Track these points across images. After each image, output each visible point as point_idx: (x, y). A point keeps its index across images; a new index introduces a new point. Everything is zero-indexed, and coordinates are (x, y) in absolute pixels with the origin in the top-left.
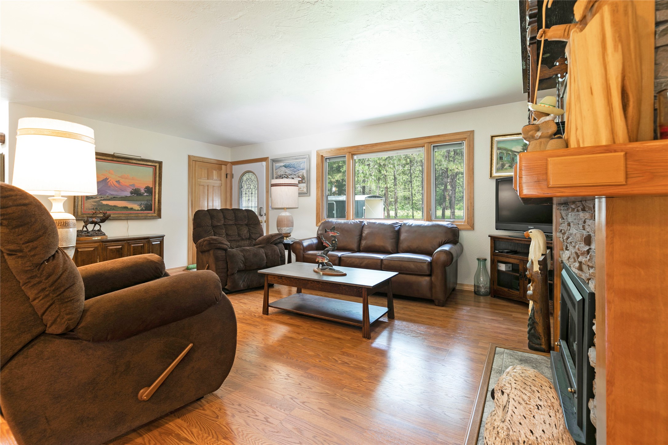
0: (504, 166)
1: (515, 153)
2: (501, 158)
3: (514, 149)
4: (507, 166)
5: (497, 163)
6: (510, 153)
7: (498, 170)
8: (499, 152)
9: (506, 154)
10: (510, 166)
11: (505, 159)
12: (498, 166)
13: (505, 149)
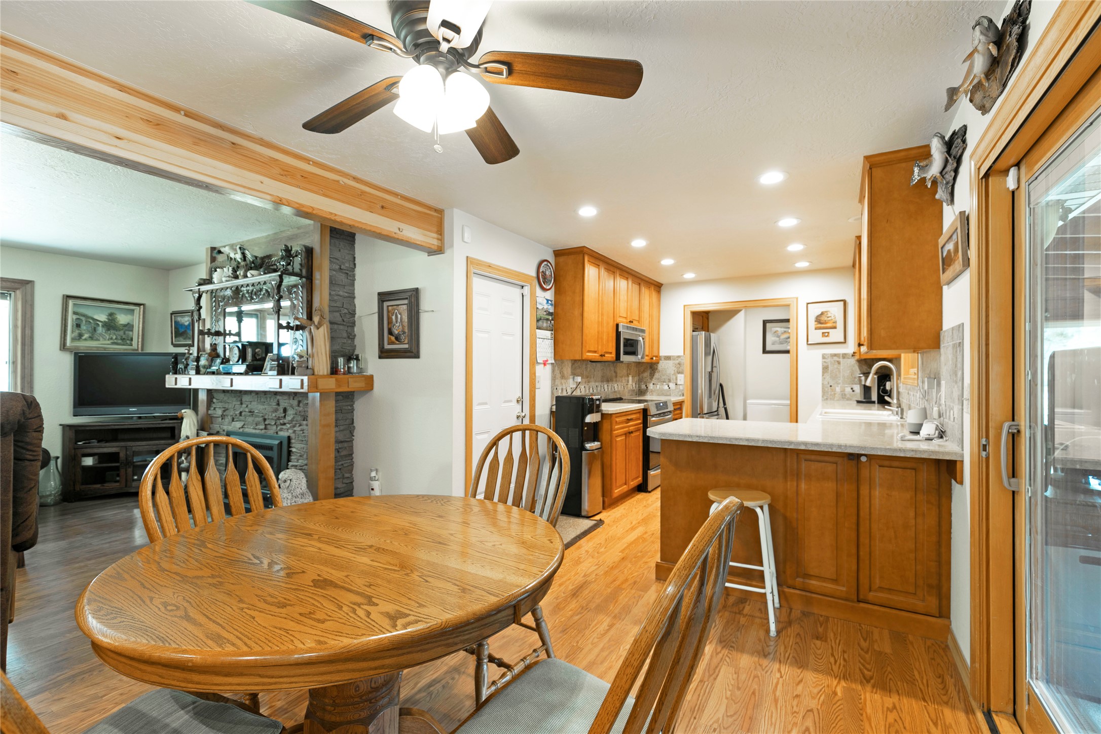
0: (83, 336)
1: (98, 322)
2: (78, 326)
3: (96, 317)
4: (86, 336)
5: (73, 332)
6: (91, 321)
7: (73, 339)
8: (75, 317)
9: (86, 321)
10: (90, 337)
11: (83, 327)
12: (73, 335)
13: (84, 315)
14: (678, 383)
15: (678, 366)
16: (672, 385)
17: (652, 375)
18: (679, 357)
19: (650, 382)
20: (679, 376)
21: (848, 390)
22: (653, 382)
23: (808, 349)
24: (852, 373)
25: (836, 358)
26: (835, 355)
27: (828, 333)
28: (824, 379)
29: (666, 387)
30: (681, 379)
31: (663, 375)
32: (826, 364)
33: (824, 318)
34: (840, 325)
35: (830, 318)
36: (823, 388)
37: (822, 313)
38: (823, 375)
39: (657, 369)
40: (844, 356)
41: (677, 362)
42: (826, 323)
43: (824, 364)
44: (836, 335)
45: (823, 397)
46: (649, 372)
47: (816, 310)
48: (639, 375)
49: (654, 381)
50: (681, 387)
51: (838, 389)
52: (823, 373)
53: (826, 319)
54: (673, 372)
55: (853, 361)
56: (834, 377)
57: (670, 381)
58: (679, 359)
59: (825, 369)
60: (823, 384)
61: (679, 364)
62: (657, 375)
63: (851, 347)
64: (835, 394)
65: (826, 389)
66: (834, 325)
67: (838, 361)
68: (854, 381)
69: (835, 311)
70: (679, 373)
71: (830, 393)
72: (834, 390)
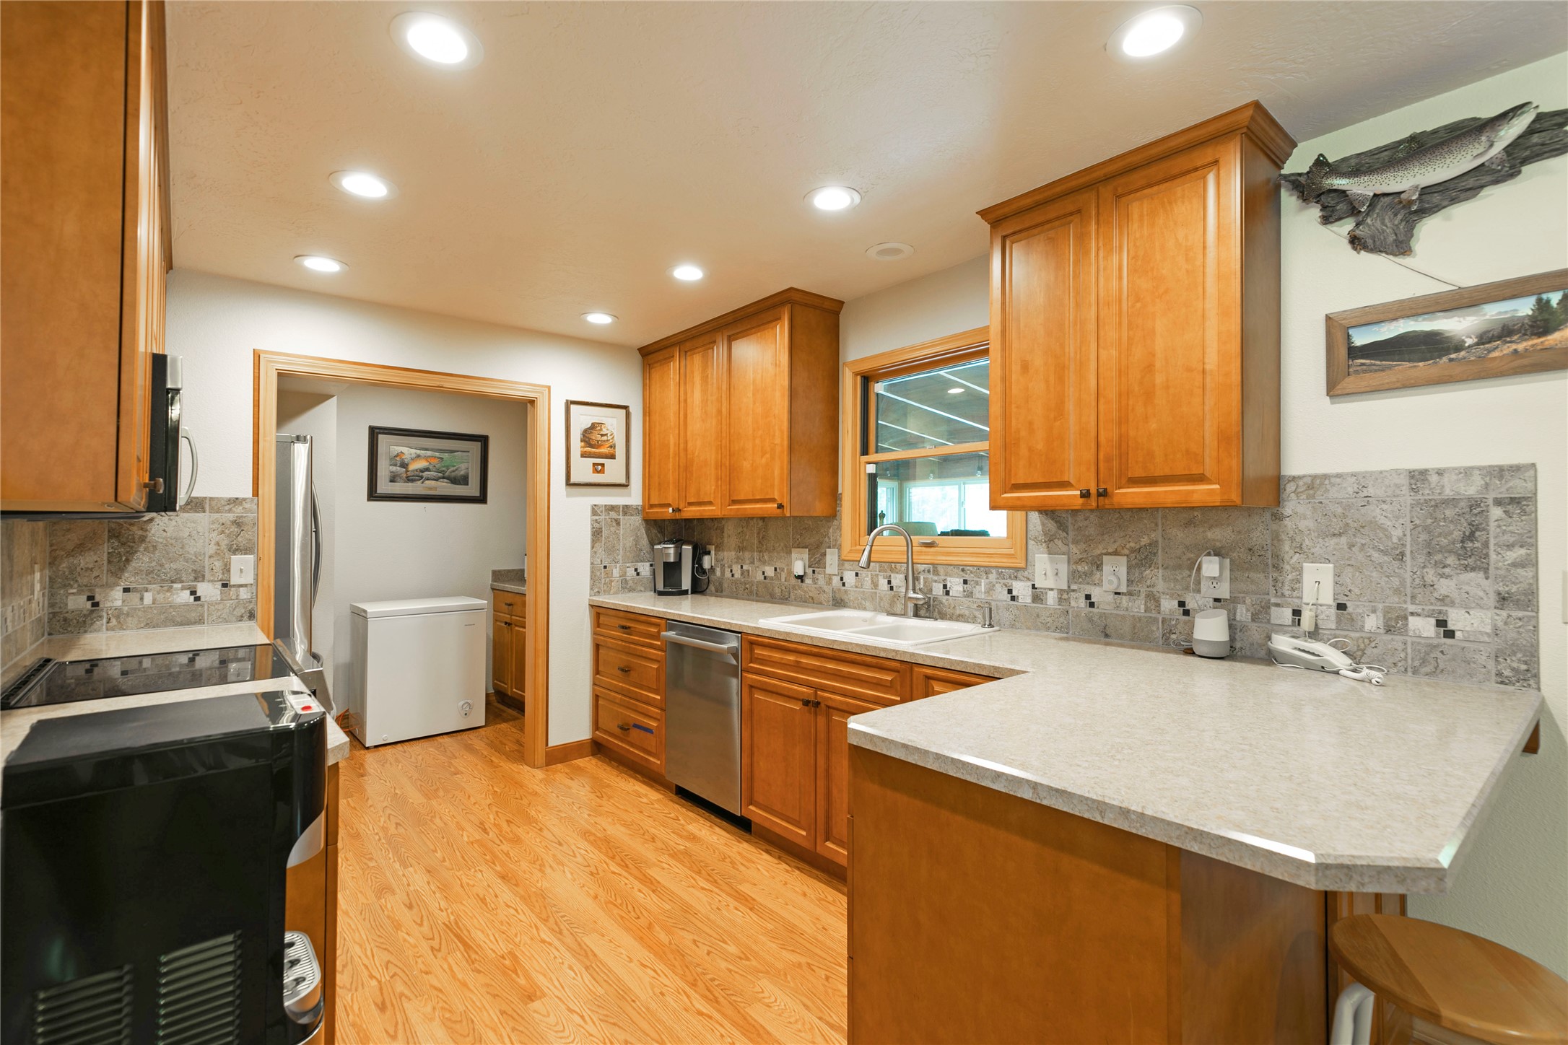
14: (235, 580)
15: (234, 529)
16: (208, 590)
17: (119, 564)
18: (236, 501)
19: (110, 586)
20: (236, 559)
21: (631, 572)
22: (123, 584)
23: (568, 495)
24: (637, 541)
25: (613, 515)
26: (612, 508)
27: (603, 465)
28: (594, 554)
29: (185, 597)
30: (243, 568)
31: (172, 560)
32: (598, 525)
33: (595, 436)
34: (620, 452)
35: (605, 438)
36: (592, 572)
37: (593, 426)
38: (593, 547)
39: (143, 539)
40: (626, 509)
41: (231, 516)
42: (598, 446)
43: (595, 524)
44: (614, 471)
45: (592, 589)
46: (106, 548)
47: (582, 418)
48: (53, 562)
49: (128, 578)
50: (244, 594)
51: (616, 573)
52: (594, 542)
53: (599, 438)
54: (212, 549)
55: (637, 520)
56: (611, 550)
57: (199, 576)
58: (238, 510)
59: (596, 534)
60: (592, 564)
61: (237, 523)
62: (142, 560)
63: (634, 497)
64: (612, 581)
65: (598, 574)
66: (611, 450)
67: (616, 520)
68: (639, 555)
69: (612, 423)
70: (237, 551)
71: (603, 582)
72: (609, 575)
